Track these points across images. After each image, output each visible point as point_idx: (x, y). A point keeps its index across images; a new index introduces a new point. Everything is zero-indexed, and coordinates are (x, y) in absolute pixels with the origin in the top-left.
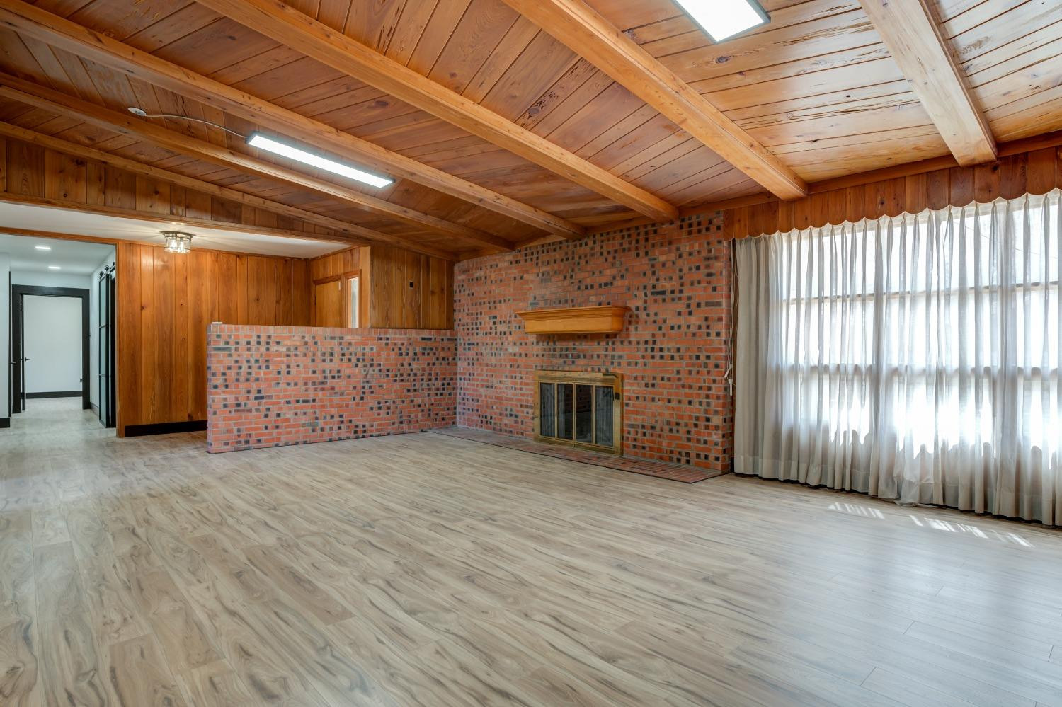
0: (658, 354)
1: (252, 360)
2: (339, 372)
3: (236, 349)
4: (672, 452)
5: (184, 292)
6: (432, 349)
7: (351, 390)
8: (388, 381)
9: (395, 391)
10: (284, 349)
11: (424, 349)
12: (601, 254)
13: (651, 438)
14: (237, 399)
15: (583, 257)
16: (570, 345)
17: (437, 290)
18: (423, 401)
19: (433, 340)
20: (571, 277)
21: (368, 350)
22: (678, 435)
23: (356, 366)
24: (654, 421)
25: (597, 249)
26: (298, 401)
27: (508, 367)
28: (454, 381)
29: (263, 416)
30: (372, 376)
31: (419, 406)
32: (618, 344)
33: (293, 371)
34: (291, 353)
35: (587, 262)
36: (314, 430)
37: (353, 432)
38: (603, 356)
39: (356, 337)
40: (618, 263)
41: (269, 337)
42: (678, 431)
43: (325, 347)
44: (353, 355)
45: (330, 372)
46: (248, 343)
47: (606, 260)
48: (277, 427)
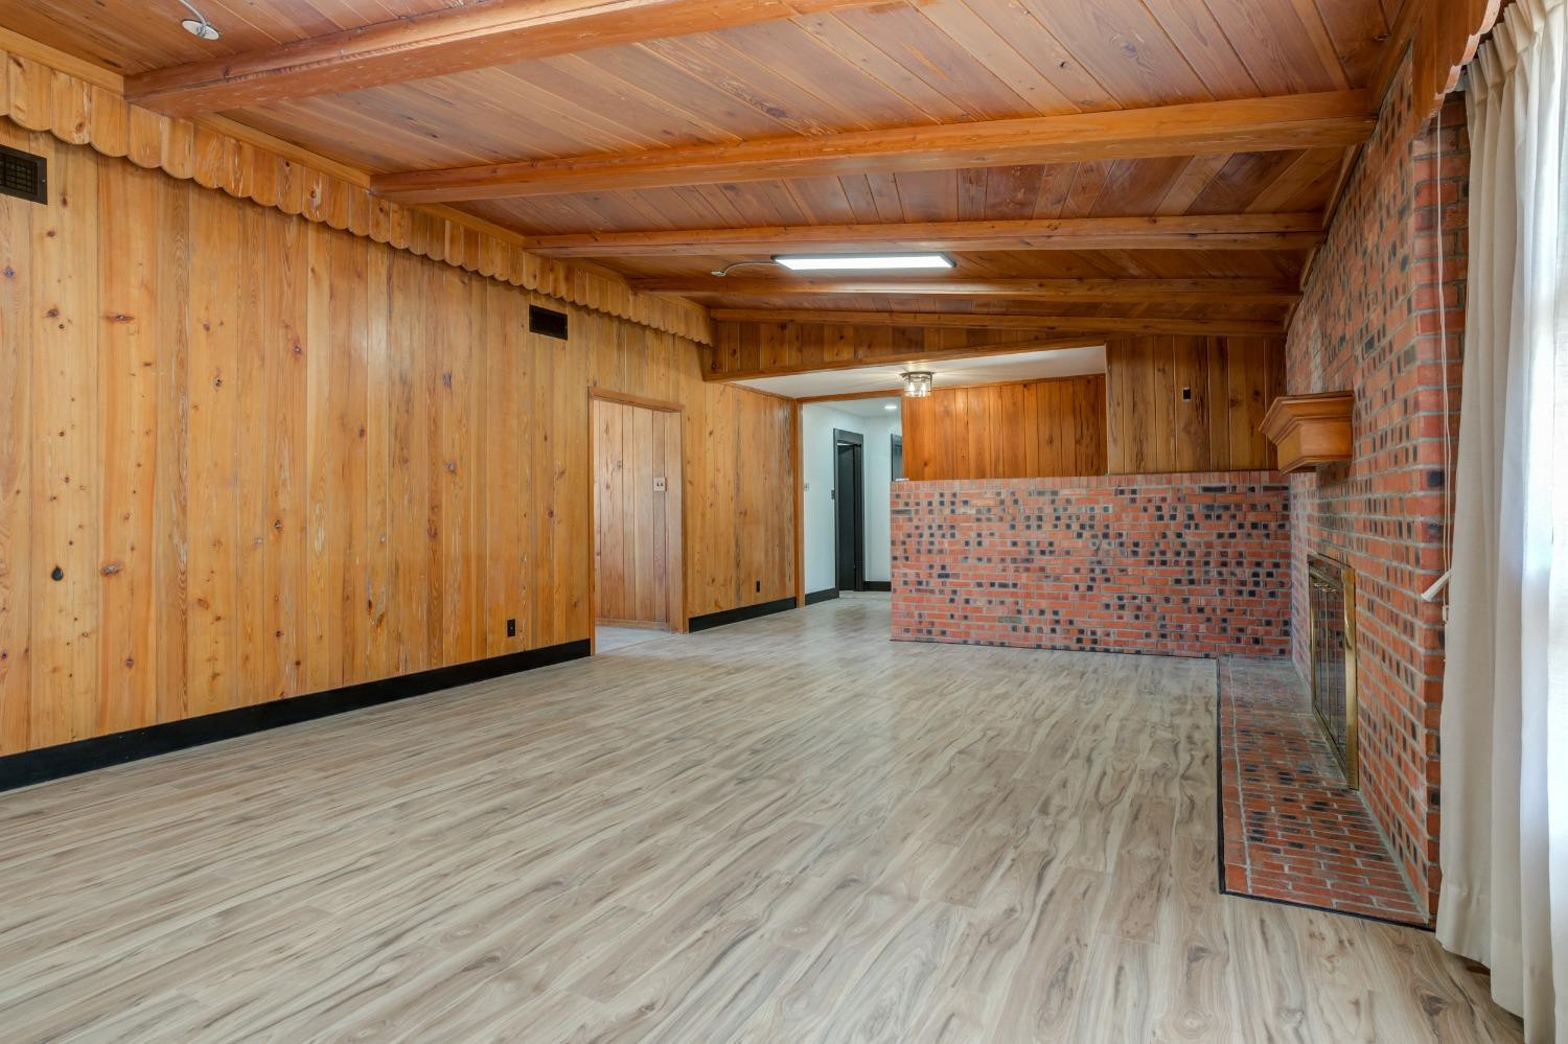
1: (935, 526)
2: (1051, 544)
3: (917, 512)
6: (1227, 508)
7: (1071, 574)
8: (1137, 564)
9: (1152, 581)
10: (974, 512)
11: (1210, 507)
14: (918, 575)
17: (1243, 397)
18: (1208, 602)
19: (1229, 490)
21: (1098, 510)
23: (1080, 536)
26: (992, 585)
28: (1281, 570)
29: (948, 600)
30: (1107, 553)
31: (1201, 610)
33: (986, 541)
34: (983, 517)
36: (1014, 629)
37: (1075, 641)
39: (1078, 491)
41: (954, 495)
43: (1030, 507)
44: (1074, 518)
45: (1038, 544)
46: (930, 504)
48: (966, 618)
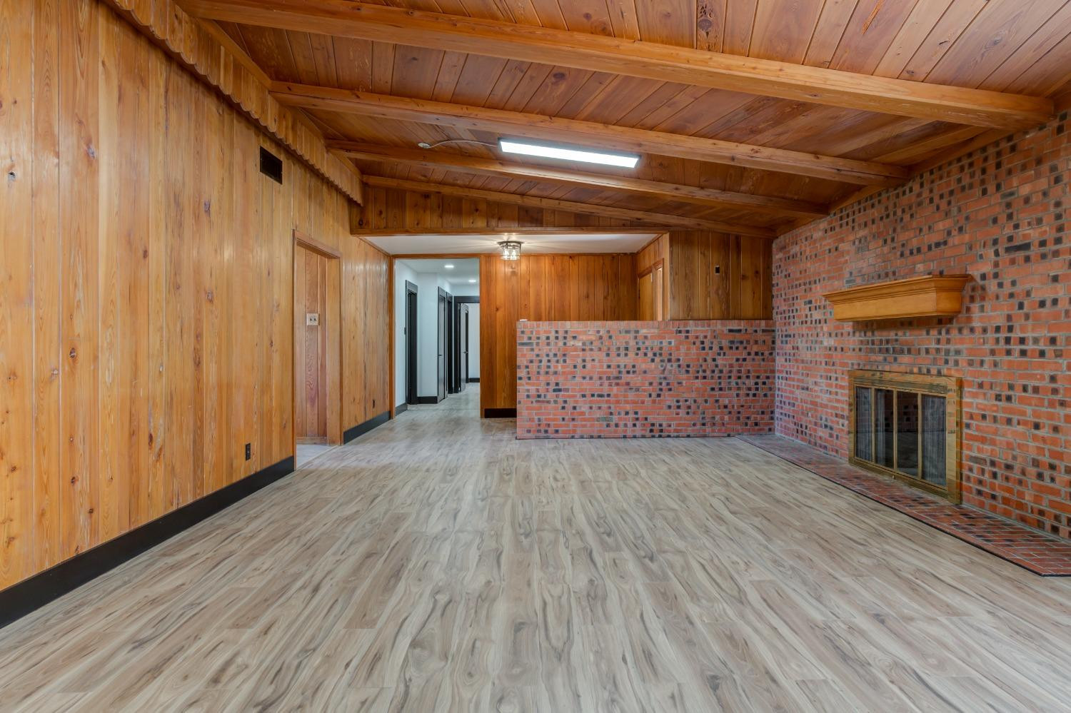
0: (1017, 348)
1: (551, 355)
2: (634, 366)
3: (538, 344)
4: (1041, 513)
5: (527, 293)
6: (741, 342)
7: (647, 386)
8: (688, 379)
9: (697, 389)
10: (580, 344)
11: (732, 342)
12: (931, 200)
13: (1005, 484)
14: (538, 390)
15: (907, 209)
16: (891, 335)
17: (750, 273)
18: (730, 402)
19: (743, 332)
20: (893, 239)
21: (665, 344)
22: (1052, 485)
23: (653, 360)
24: (1010, 457)
25: (926, 194)
26: (593, 395)
27: (823, 364)
28: (770, 380)
29: (560, 408)
30: (670, 372)
31: (726, 407)
32: (954, 334)
33: (589, 365)
34: (587, 348)
35: (912, 216)
36: (608, 426)
37: (648, 431)
38: (934, 351)
39: (652, 331)
40: (954, 210)
41: (566, 332)
42: (1053, 480)
43: (619, 341)
44: (649, 349)
45: (625, 366)
46: (548, 338)
47: (938, 208)
48: (573, 419)
